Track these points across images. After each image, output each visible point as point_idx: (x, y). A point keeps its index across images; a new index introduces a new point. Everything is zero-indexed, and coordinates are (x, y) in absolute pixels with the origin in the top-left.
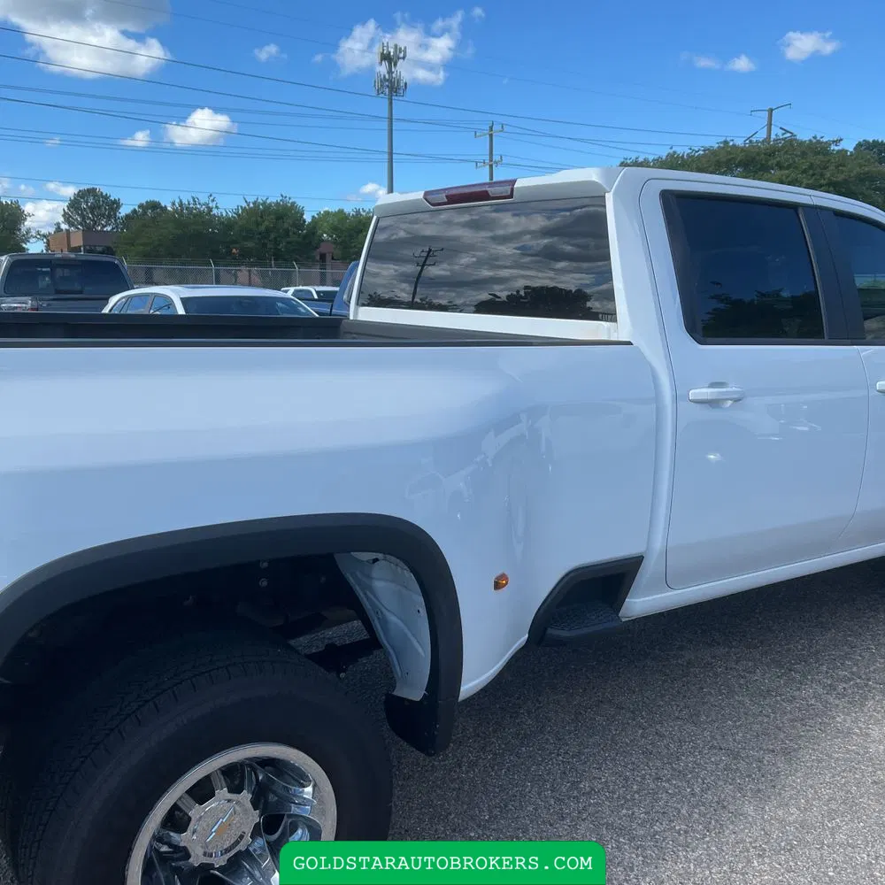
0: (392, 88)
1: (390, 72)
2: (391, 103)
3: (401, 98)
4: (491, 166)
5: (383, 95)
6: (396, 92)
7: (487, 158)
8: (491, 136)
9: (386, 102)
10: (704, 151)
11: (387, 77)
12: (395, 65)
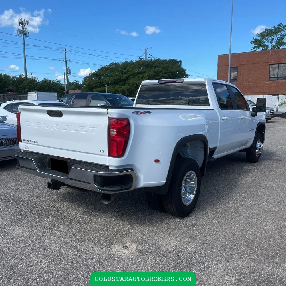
0: (24, 34)
1: (23, 28)
2: (24, 39)
3: (28, 37)
4: (66, 62)
5: (21, 36)
6: (25, 35)
7: (65, 59)
8: (65, 52)
9: (22, 38)
10: (135, 61)
11: (22, 30)
12: (25, 26)
